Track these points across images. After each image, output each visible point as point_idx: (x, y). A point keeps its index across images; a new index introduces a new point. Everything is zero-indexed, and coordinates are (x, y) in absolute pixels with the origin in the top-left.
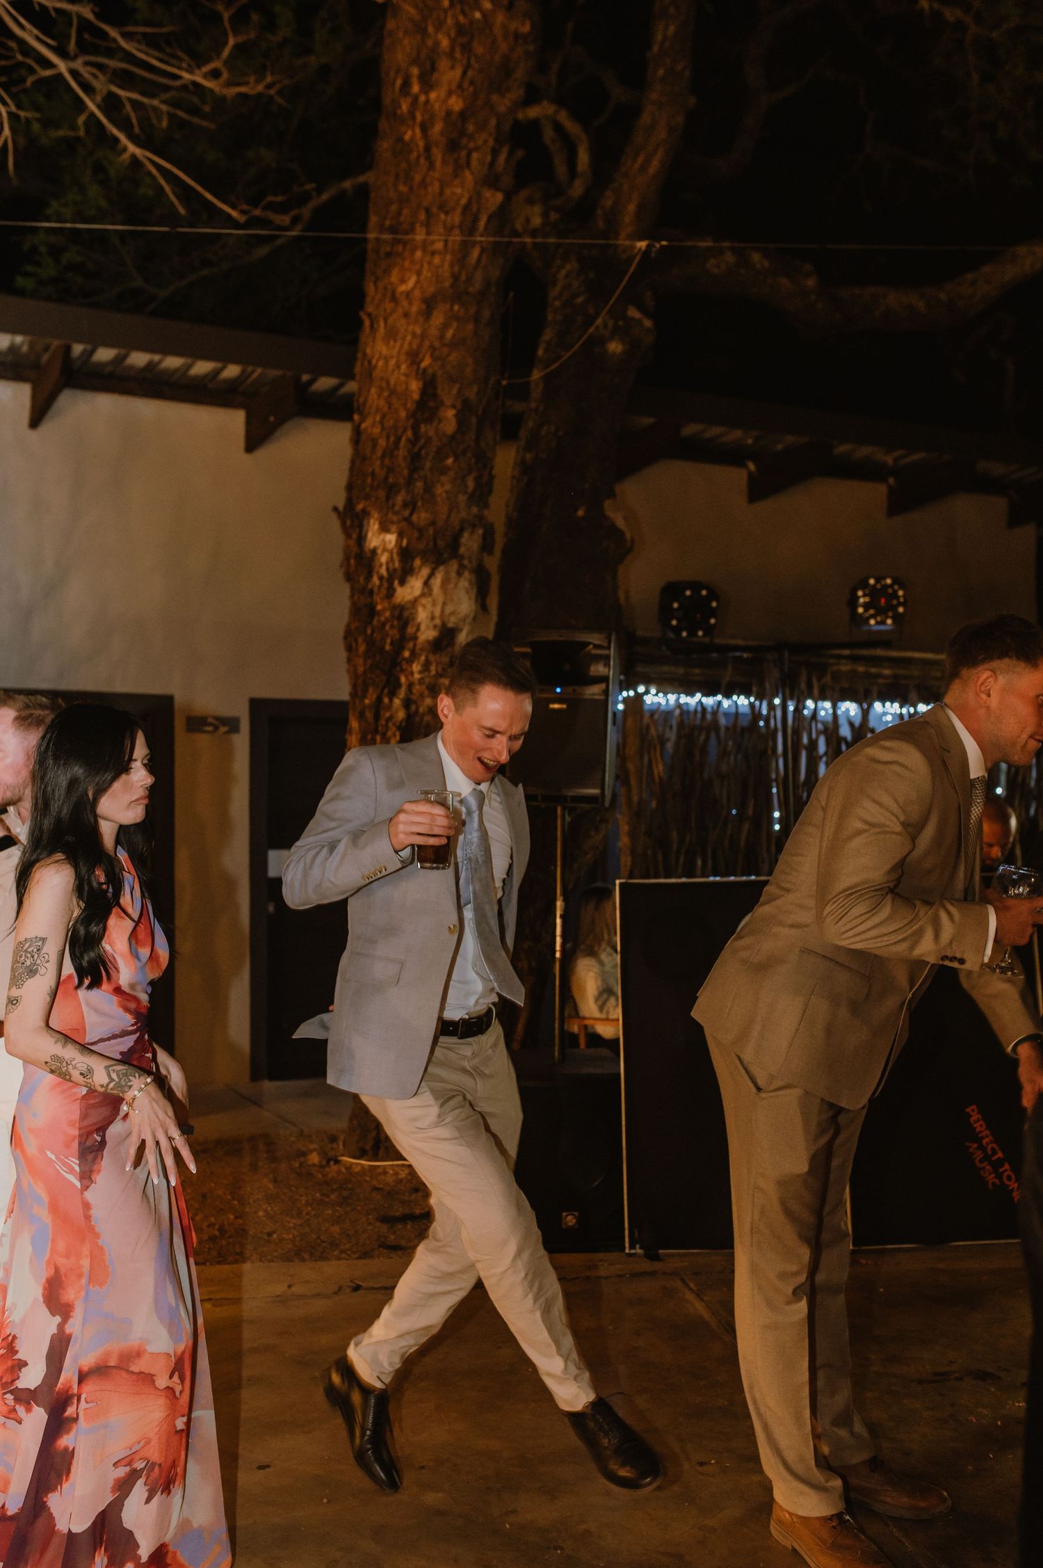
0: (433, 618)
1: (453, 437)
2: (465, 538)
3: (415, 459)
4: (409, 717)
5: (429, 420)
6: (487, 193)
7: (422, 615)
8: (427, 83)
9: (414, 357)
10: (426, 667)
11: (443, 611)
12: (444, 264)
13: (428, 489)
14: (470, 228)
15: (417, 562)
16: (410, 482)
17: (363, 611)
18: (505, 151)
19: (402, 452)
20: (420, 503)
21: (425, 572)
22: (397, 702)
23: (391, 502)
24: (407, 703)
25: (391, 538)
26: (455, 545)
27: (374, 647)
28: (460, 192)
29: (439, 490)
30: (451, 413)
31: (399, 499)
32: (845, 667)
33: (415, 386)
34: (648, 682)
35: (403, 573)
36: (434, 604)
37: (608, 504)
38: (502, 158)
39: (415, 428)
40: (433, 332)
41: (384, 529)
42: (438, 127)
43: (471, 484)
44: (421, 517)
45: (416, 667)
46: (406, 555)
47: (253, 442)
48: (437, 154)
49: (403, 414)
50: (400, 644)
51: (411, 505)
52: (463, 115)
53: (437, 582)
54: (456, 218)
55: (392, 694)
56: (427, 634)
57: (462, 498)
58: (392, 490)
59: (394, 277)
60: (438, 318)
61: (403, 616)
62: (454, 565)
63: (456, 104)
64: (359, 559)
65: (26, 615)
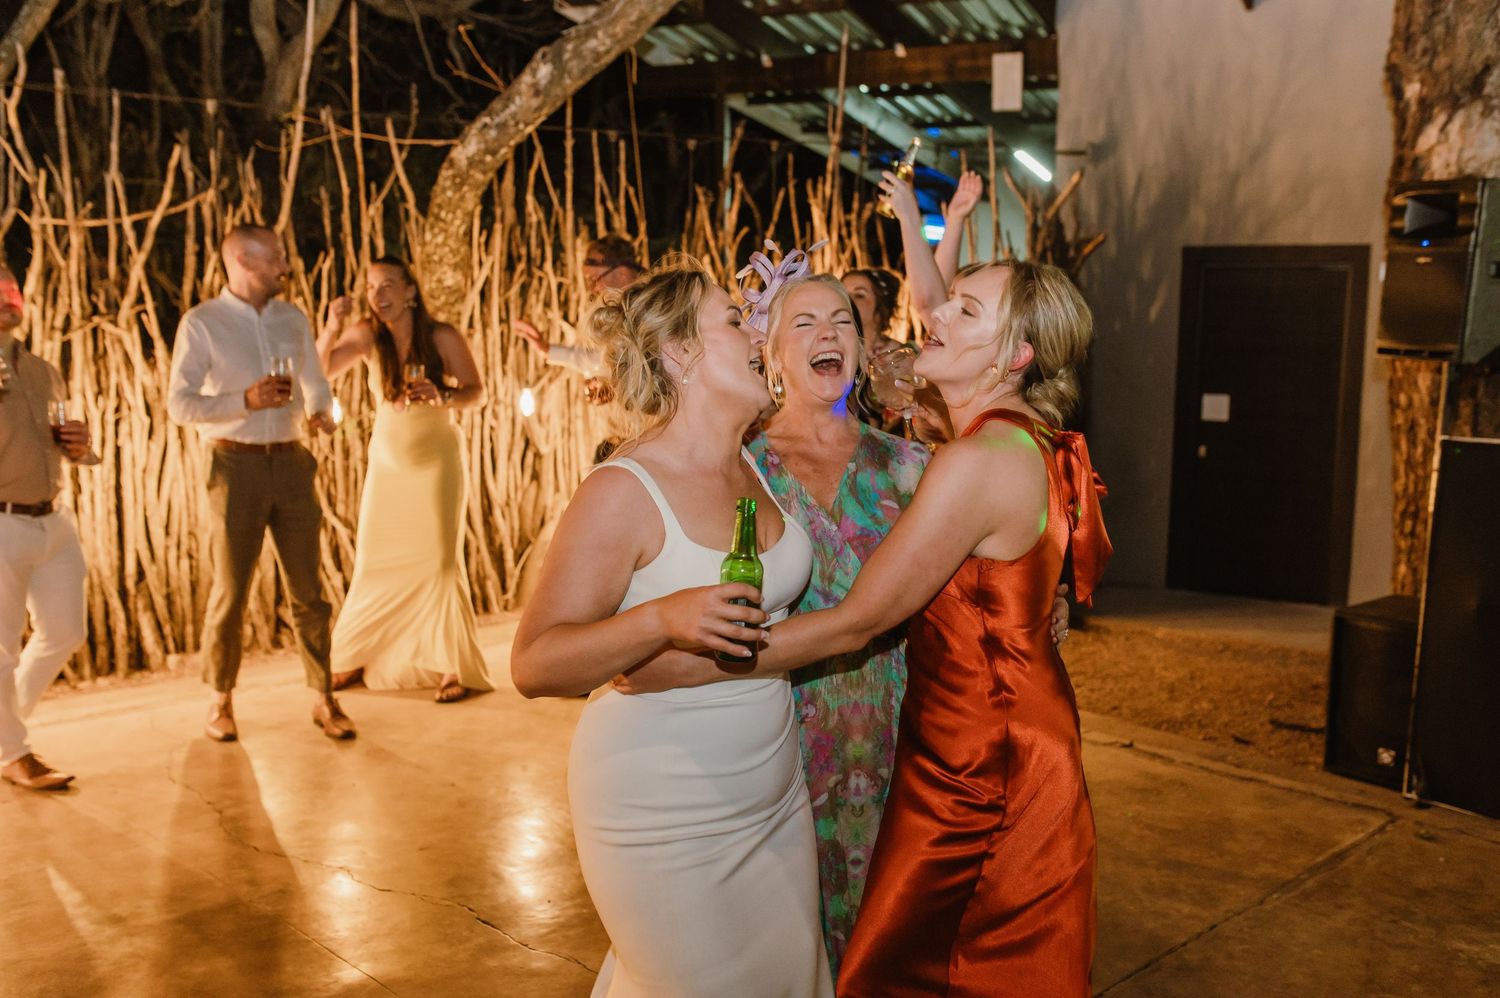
0: (1448, 165)
7: (1438, 161)
11: (1459, 158)
15: (1436, 111)
17: (1398, 165)
20: (1440, 48)
21: (1443, 118)
23: (1410, 52)
25: (1416, 85)
26: (1479, 85)
35: (1425, 121)
36: (1450, 151)
41: (1413, 80)
44: (1441, 62)
46: (1429, 102)
51: (1431, 52)
53: (1454, 128)
62: (1478, 108)
64: (1400, 113)
65: (1233, 181)
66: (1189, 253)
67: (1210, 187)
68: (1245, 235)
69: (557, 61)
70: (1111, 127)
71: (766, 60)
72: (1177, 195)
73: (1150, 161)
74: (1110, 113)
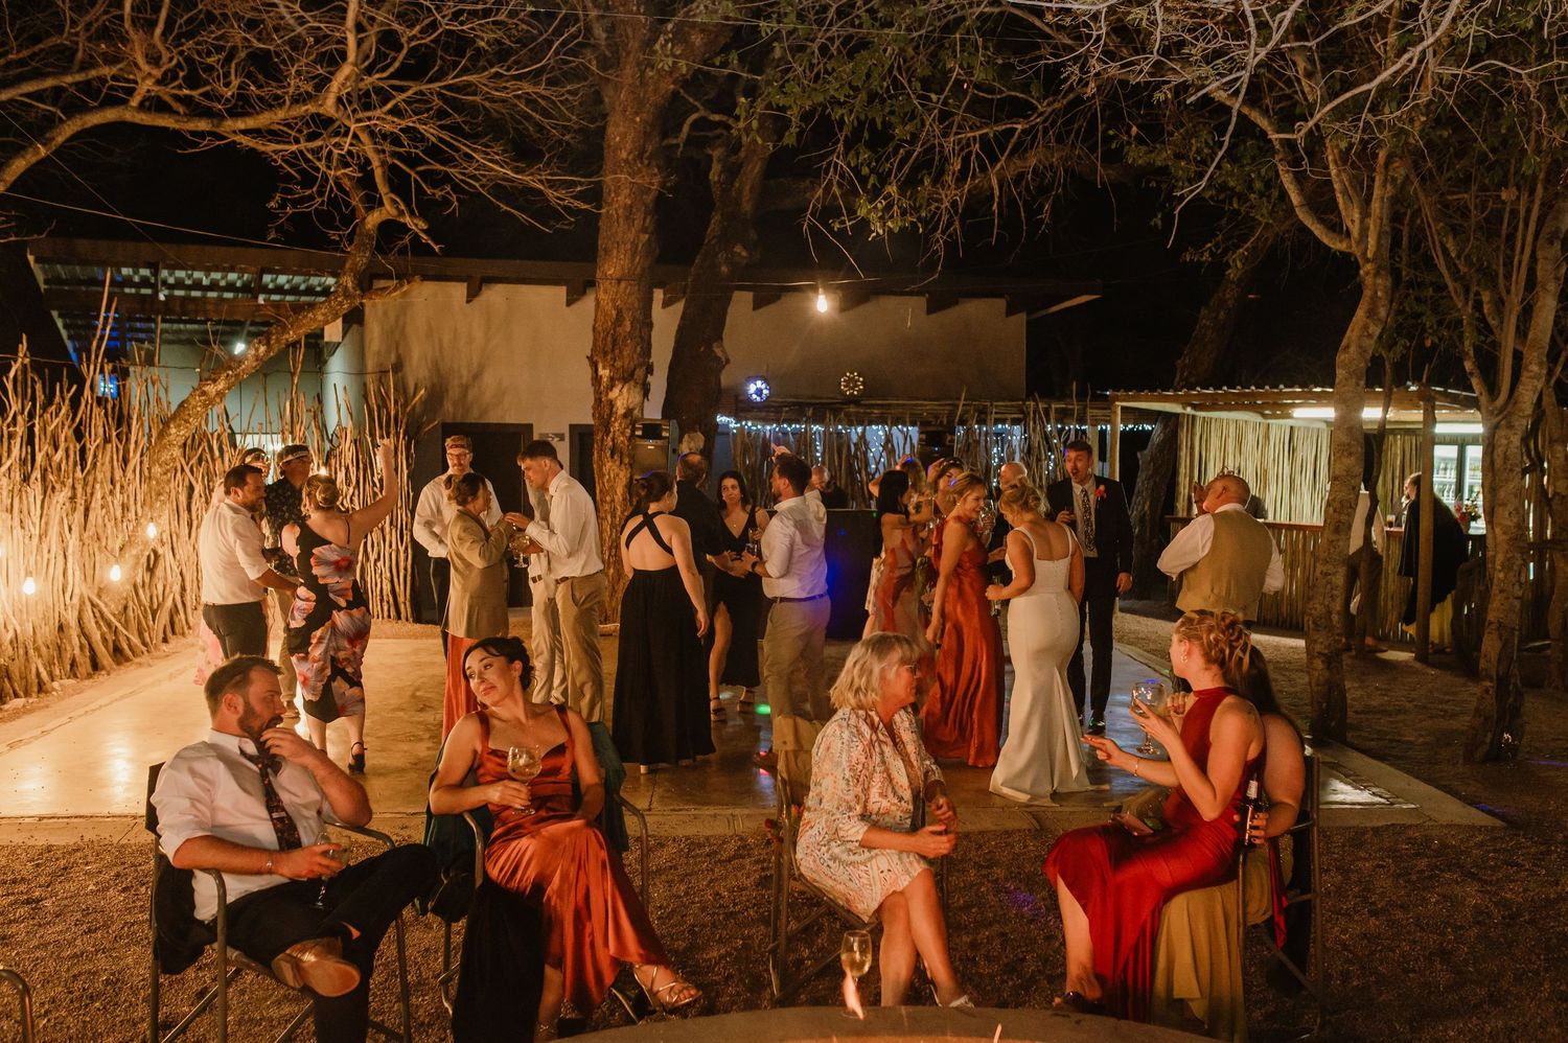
0: (623, 404)
1: (629, 333)
2: (637, 371)
3: (614, 341)
4: (613, 445)
5: (620, 326)
6: (642, 236)
7: (619, 403)
8: (617, 194)
9: (614, 301)
10: (620, 425)
11: (628, 402)
12: (626, 263)
13: (621, 352)
14: (634, 254)
15: (617, 382)
16: (613, 351)
17: (598, 401)
18: (649, 218)
19: (609, 339)
20: (618, 358)
21: (620, 386)
22: (609, 438)
24: (613, 440)
25: (607, 372)
26: (632, 374)
27: (601, 415)
28: (631, 236)
29: (625, 353)
30: (628, 323)
31: (609, 357)
32: (854, 410)
33: (614, 312)
34: (747, 419)
35: (611, 387)
36: (624, 399)
37: (715, 345)
38: (648, 221)
39: (615, 329)
40: (621, 290)
41: (604, 368)
42: (620, 211)
43: (639, 349)
44: (618, 364)
45: (617, 425)
46: (612, 379)
47: (569, 303)
48: (621, 220)
49: (608, 325)
50: (610, 416)
51: (614, 359)
52: (631, 206)
53: (625, 390)
54: (628, 246)
55: (607, 435)
56: (621, 411)
57: (635, 356)
58: (606, 353)
59: (606, 267)
60: (623, 285)
61: (611, 404)
62: (632, 383)
63: (629, 202)
64: (596, 379)
65: (465, 389)
66: (445, 425)
67: (454, 392)
68: (473, 418)
69: (268, 344)
70: (399, 357)
71: (161, 297)
72: (436, 396)
73: (421, 376)
74: (397, 349)
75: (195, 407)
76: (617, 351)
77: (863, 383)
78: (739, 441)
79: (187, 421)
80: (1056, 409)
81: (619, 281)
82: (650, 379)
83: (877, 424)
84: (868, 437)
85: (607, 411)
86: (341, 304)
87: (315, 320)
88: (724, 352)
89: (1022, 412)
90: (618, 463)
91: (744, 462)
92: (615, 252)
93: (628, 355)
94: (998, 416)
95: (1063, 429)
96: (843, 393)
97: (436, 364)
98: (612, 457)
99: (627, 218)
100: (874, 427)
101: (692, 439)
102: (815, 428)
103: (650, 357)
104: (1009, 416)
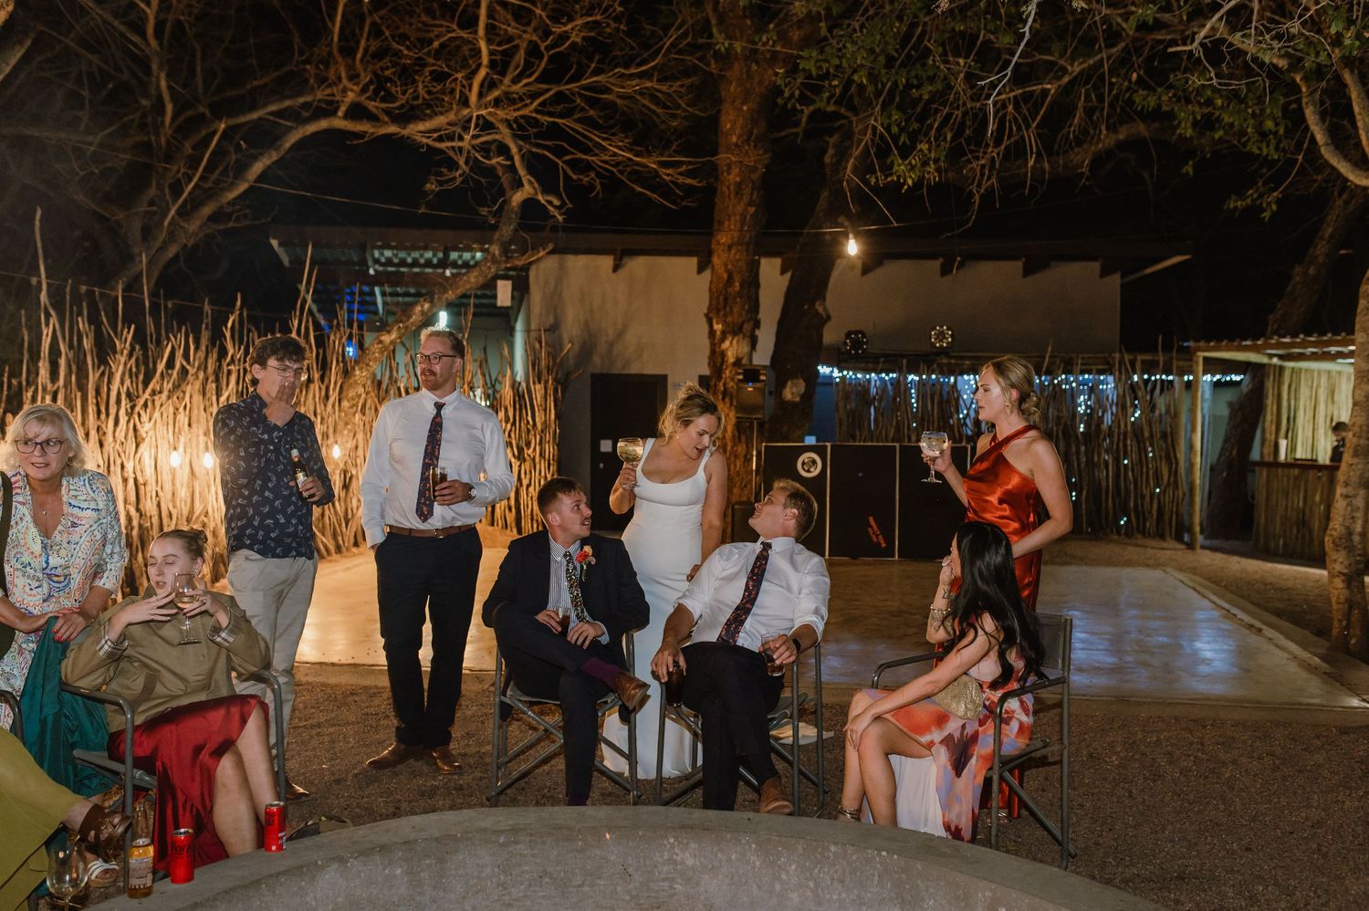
0: (733, 354)
1: (739, 293)
2: (745, 326)
3: (726, 300)
4: (725, 389)
5: (731, 286)
6: (749, 208)
7: (729, 353)
8: (729, 174)
9: (726, 265)
10: (731, 371)
11: (737, 352)
12: (736, 231)
13: (731, 309)
14: (743, 224)
15: (729, 334)
16: (725, 308)
17: (713, 351)
18: (755, 193)
19: (721, 298)
20: (729, 314)
21: (731, 338)
22: (721, 384)
23: (718, 314)
24: (725, 385)
25: (720, 326)
26: (741, 328)
27: (715, 366)
28: (740, 208)
29: (735, 310)
30: (737, 284)
31: (722, 313)
32: (945, 361)
33: (725, 275)
34: (848, 369)
35: (723, 339)
36: (732, 351)
37: (818, 303)
38: (754, 197)
39: (726, 290)
40: (732, 257)
41: (718, 323)
42: (732, 188)
43: (747, 307)
44: (730, 319)
45: (727, 372)
46: (724, 333)
47: (700, 271)
48: (732, 196)
49: (721, 285)
50: (722, 364)
51: (725, 315)
52: (740, 183)
53: (735, 342)
54: (738, 218)
55: (720, 381)
56: (731, 360)
57: (744, 313)
58: (718, 311)
59: (719, 237)
60: (733, 252)
61: (723, 354)
62: (741, 336)
63: (738, 179)
64: (712, 333)
65: (611, 345)
66: (593, 376)
67: (602, 348)
68: (617, 369)
70: (556, 318)
71: (371, 272)
72: (587, 350)
73: (574, 334)
74: (555, 312)
75: (374, 353)
76: (728, 309)
77: (952, 336)
78: (840, 387)
79: (368, 365)
80: (1143, 362)
81: (730, 248)
82: (757, 332)
83: (969, 375)
84: (959, 387)
85: (720, 360)
86: (489, 268)
87: (468, 282)
88: (825, 309)
89: (1108, 363)
90: (728, 405)
91: (845, 406)
92: (726, 223)
93: (738, 312)
94: (1084, 367)
95: (1149, 379)
96: (933, 345)
97: (586, 323)
98: (723, 399)
99: (737, 194)
100: (966, 377)
101: (794, 385)
102: (911, 377)
103: (758, 313)
104: (1094, 367)
